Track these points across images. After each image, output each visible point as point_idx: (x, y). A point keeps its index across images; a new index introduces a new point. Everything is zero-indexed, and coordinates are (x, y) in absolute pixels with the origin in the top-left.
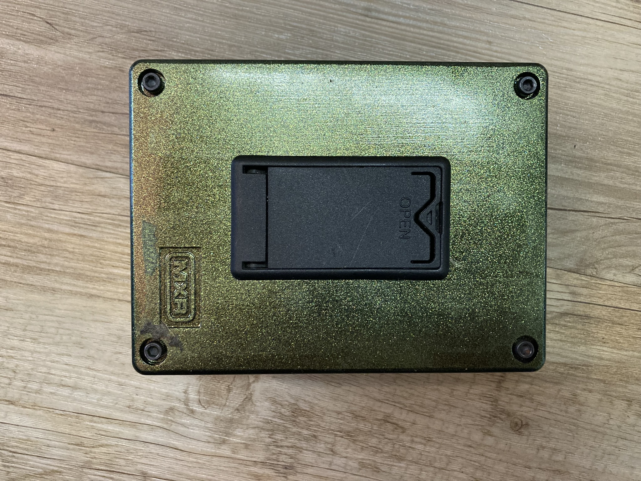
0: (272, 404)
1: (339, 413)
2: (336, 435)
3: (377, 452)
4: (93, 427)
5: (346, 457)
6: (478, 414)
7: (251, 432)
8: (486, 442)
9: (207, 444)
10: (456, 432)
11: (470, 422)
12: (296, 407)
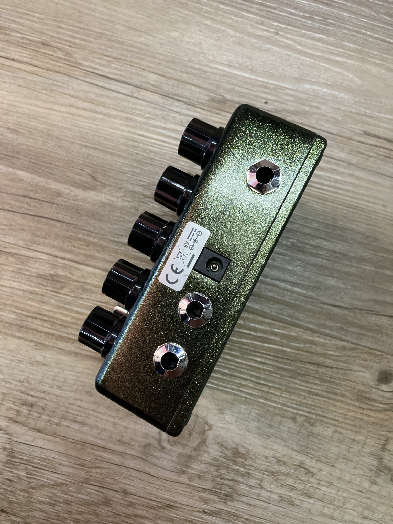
0: (220, 447)
1: (267, 457)
2: (264, 474)
3: (292, 489)
4: (92, 453)
5: (270, 492)
6: (368, 468)
7: (203, 467)
8: (372, 489)
9: (171, 473)
10: (351, 479)
11: (362, 473)
12: (237, 450)
